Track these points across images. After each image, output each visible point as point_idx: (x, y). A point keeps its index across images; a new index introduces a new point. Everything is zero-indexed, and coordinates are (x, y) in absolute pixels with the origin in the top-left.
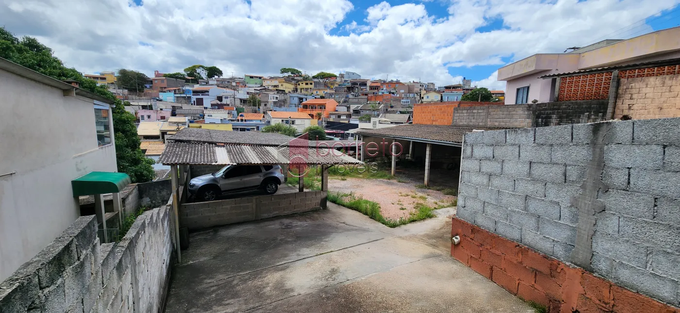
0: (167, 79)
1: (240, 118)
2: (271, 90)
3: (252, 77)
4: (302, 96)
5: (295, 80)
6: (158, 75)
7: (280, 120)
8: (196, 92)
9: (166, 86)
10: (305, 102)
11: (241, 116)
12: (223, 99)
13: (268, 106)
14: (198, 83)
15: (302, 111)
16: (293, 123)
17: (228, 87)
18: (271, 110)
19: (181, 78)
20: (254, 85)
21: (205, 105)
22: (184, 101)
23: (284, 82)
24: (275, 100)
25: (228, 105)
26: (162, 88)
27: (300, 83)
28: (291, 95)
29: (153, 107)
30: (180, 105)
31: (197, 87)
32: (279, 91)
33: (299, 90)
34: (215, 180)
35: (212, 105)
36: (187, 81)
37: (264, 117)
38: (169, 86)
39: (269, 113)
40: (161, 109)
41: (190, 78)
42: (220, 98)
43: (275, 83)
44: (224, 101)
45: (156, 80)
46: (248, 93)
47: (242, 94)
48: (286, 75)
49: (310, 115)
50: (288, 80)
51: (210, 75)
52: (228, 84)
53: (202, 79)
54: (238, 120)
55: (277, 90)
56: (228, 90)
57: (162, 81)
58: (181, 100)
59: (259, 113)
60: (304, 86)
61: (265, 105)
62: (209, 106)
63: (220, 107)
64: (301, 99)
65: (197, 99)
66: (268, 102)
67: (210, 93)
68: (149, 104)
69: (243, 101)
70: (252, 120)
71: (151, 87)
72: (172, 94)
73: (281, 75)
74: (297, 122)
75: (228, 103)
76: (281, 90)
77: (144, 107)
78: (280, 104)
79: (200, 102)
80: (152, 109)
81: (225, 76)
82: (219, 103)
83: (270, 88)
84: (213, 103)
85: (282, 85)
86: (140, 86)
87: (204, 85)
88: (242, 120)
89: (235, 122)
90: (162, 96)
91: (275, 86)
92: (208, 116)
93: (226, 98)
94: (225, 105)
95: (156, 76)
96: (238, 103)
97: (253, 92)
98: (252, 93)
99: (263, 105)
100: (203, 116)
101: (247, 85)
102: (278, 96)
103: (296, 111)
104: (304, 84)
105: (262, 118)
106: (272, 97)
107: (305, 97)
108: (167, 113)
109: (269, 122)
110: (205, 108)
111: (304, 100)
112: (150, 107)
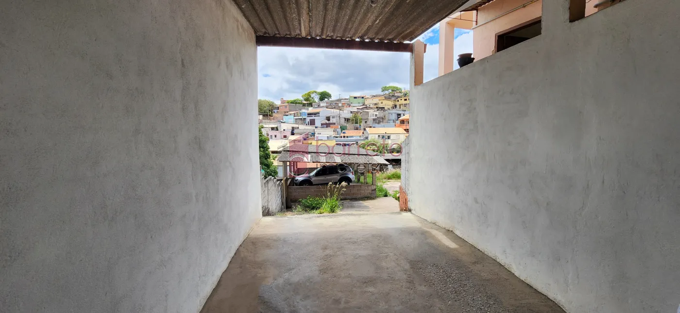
0: (289, 105)
1: (342, 135)
2: (372, 108)
3: (355, 98)
4: (400, 112)
5: (395, 96)
6: (283, 102)
7: (377, 136)
8: (310, 114)
9: (288, 111)
10: (402, 118)
11: (344, 133)
12: (331, 118)
13: (368, 123)
14: (312, 106)
15: (399, 127)
16: (389, 138)
17: (335, 108)
18: (370, 127)
19: (299, 103)
20: (357, 105)
21: (316, 125)
22: (300, 122)
23: (383, 100)
24: (374, 117)
25: (334, 124)
26: (285, 112)
27: (399, 99)
28: (389, 111)
29: (279, 128)
30: (297, 126)
31: (311, 110)
32: (378, 108)
33: (398, 107)
34: (309, 177)
35: (322, 124)
36: (304, 105)
37: (363, 133)
38: (290, 111)
39: (367, 129)
40: (284, 130)
41: (306, 102)
42: (328, 119)
43: (376, 100)
44: (332, 121)
45: (281, 106)
46: (351, 112)
47: (346, 113)
48: (387, 92)
49: (405, 130)
50: (388, 98)
51: (322, 99)
52: (335, 105)
53: (315, 102)
54: (341, 137)
55: (377, 107)
56: (335, 110)
57: (286, 107)
58: (298, 121)
59: (360, 130)
60: (403, 102)
61: (366, 122)
62: (320, 126)
63: (328, 125)
64: (399, 115)
65: (310, 120)
66: (368, 119)
67: (320, 114)
68: (276, 126)
69: (347, 120)
70: (352, 137)
71: (278, 112)
72: (292, 117)
73: (382, 93)
74: (392, 137)
75: (334, 122)
76: (380, 108)
77: (273, 129)
78: (378, 121)
79: (312, 123)
80: (278, 130)
81: (333, 98)
82: (328, 122)
83: (371, 106)
84: (322, 122)
85: (382, 103)
86: (270, 112)
87: (316, 108)
88: (344, 137)
89: (338, 138)
90: (285, 118)
91: (376, 104)
92: (318, 134)
93: (333, 117)
94: (332, 124)
95: (282, 103)
96: (343, 121)
97: (356, 110)
98: (354, 112)
99: (363, 122)
100: (313, 134)
101: (351, 105)
102: (377, 113)
103: (393, 127)
104: (403, 100)
105: (361, 134)
106: (373, 113)
107: (403, 112)
108: (288, 134)
109: (367, 138)
110: (316, 127)
111: (402, 115)
112: (277, 129)
